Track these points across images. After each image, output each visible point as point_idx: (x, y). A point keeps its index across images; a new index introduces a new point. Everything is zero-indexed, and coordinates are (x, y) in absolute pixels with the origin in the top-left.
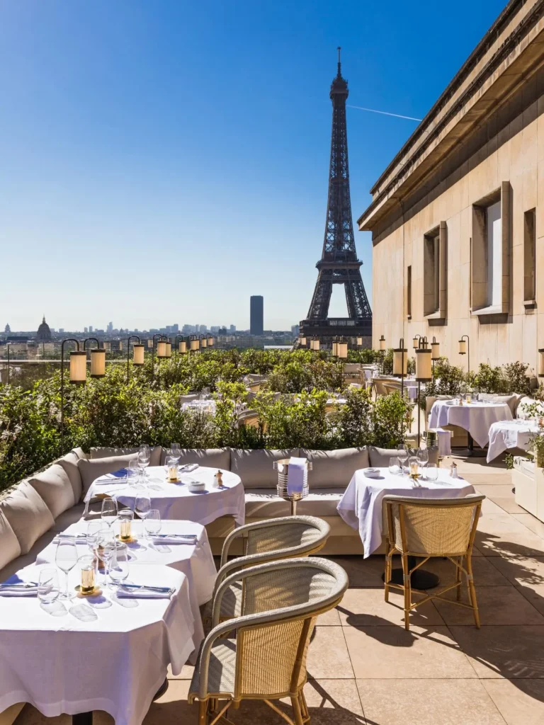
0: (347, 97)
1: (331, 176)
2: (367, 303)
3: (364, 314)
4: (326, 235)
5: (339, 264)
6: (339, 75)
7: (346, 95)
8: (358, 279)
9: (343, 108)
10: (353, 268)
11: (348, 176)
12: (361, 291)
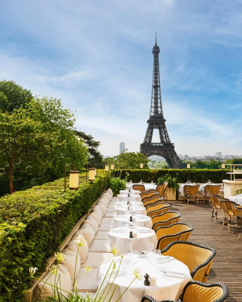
0: (159, 53)
1: (153, 85)
2: (168, 137)
3: (167, 141)
4: (151, 109)
5: (157, 121)
6: (156, 44)
7: (158, 52)
8: (164, 127)
9: (158, 57)
10: (162, 122)
11: (160, 84)
12: (166, 132)
